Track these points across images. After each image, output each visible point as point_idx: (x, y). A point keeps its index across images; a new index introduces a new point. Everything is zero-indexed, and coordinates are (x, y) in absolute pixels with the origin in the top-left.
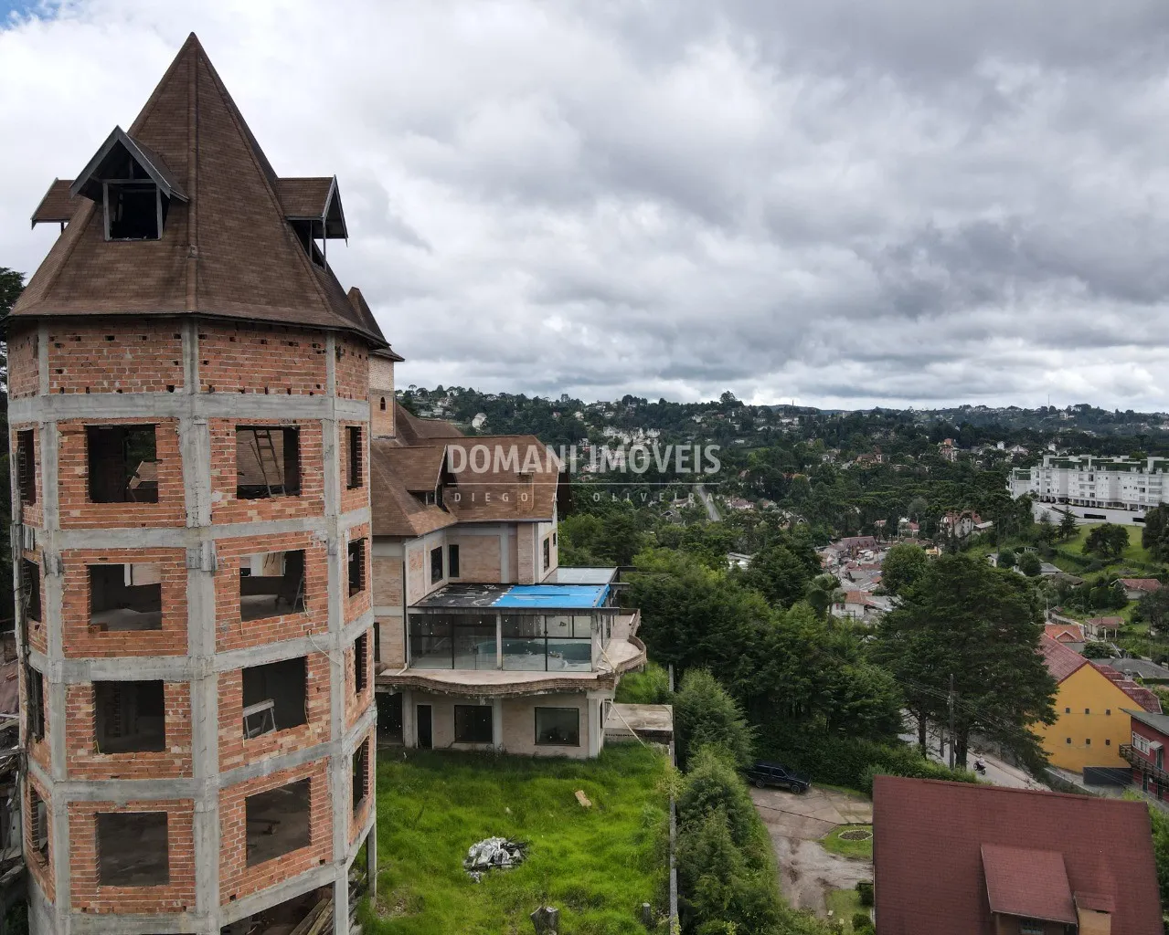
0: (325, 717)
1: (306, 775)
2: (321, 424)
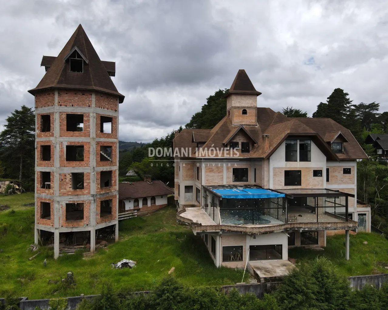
0: (54, 189)
1: (50, 202)
2: (54, 114)
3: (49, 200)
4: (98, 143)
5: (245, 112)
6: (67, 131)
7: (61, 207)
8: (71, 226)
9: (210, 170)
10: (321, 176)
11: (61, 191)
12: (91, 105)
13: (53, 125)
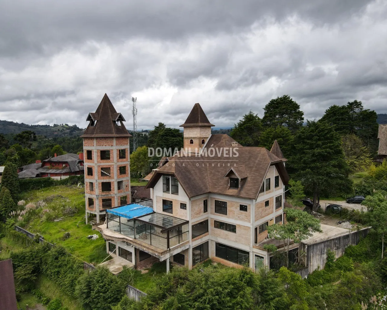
4: (99, 166)
5: (192, 142)
6: (87, 159)
7: (87, 199)
8: (90, 210)
10: (186, 209)
12: (94, 145)
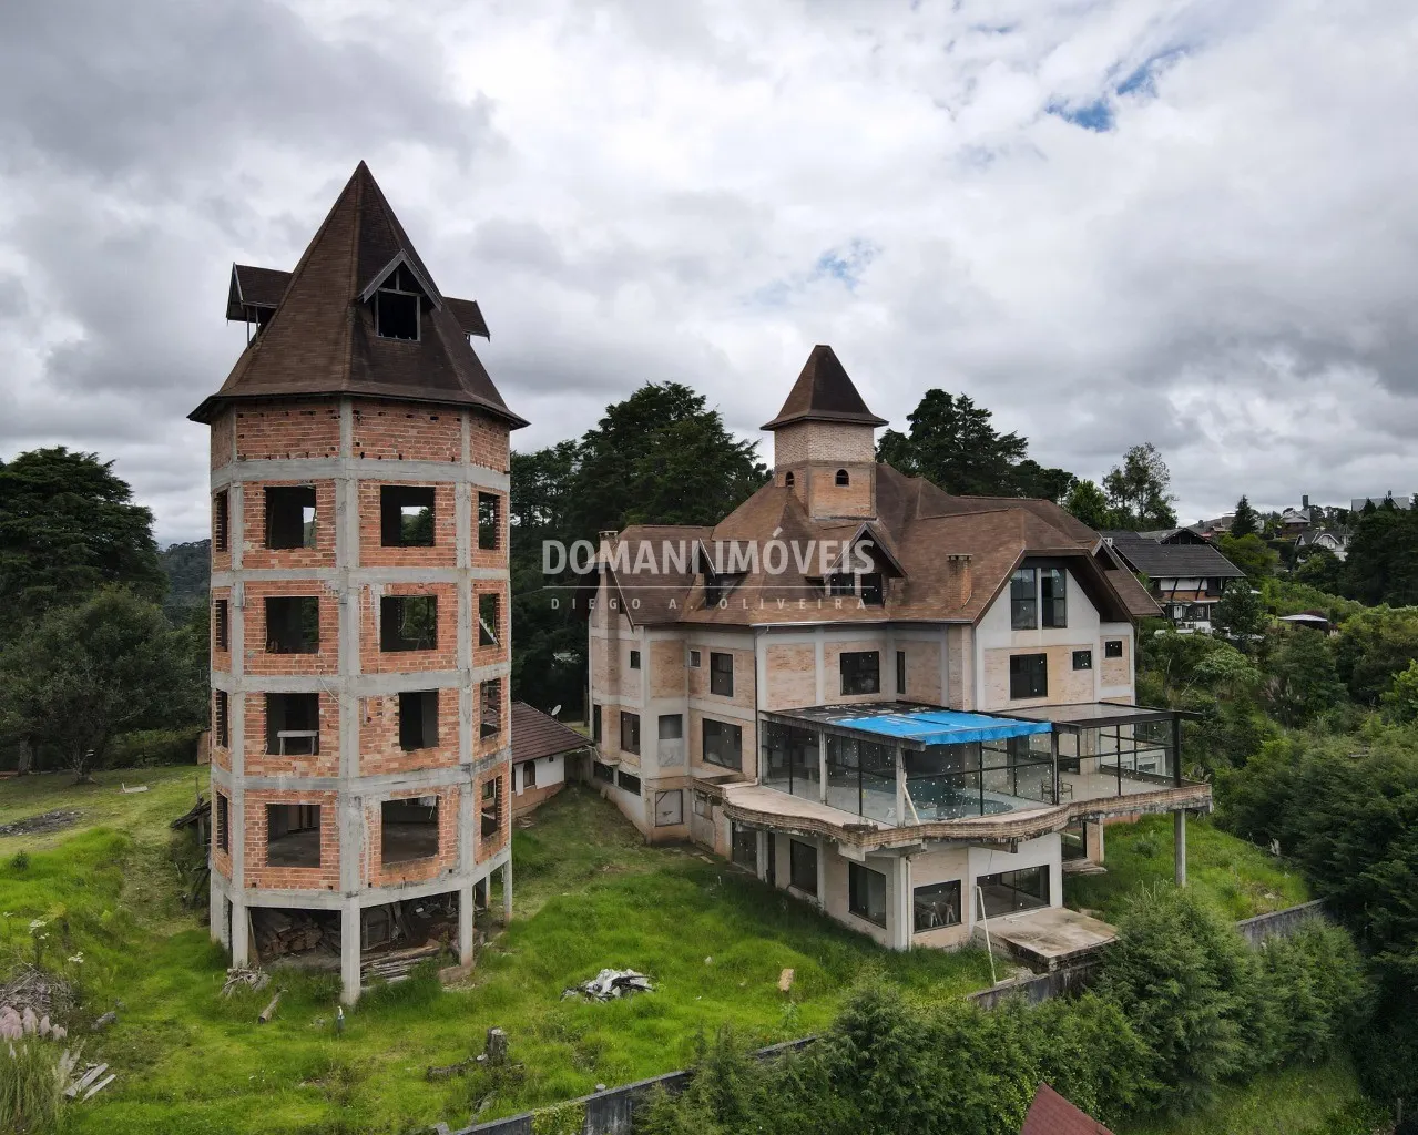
0: (335, 754)
1: (316, 802)
2: (334, 485)
3: (312, 794)
4: (474, 585)
5: (842, 479)
6: (383, 545)
7: (368, 818)
8: (400, 881)
9: (781, 661)
10: (1090, 667)
11: (367, 757)
12: (460, 455)
13: (333, 523)
